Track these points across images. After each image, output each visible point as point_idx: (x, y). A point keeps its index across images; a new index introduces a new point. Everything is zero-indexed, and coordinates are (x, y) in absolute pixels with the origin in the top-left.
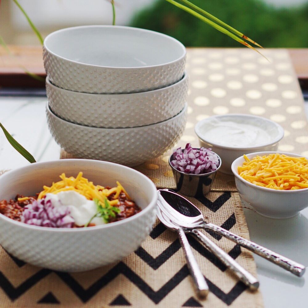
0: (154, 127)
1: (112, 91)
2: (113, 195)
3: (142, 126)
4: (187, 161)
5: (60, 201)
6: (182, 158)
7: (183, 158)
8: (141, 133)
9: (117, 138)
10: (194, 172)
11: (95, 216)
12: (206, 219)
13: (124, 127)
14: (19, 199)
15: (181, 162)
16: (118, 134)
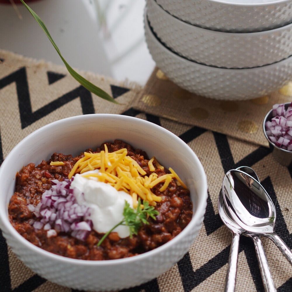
0: (257, 71)
1: (208, 26)
2: (161, 185)
3: (242, 69)
4: (282, 130)
5: (83, 194)
6: (278, 123)
7: (280, 123)
8: (239, 77)
9: (209, 77)
10: (286, 147)
11: (121, 223)
12: (285, 210)
13: (219, 66)
14: (52, 163)
15: (274, 129)
16: (210, 73)
